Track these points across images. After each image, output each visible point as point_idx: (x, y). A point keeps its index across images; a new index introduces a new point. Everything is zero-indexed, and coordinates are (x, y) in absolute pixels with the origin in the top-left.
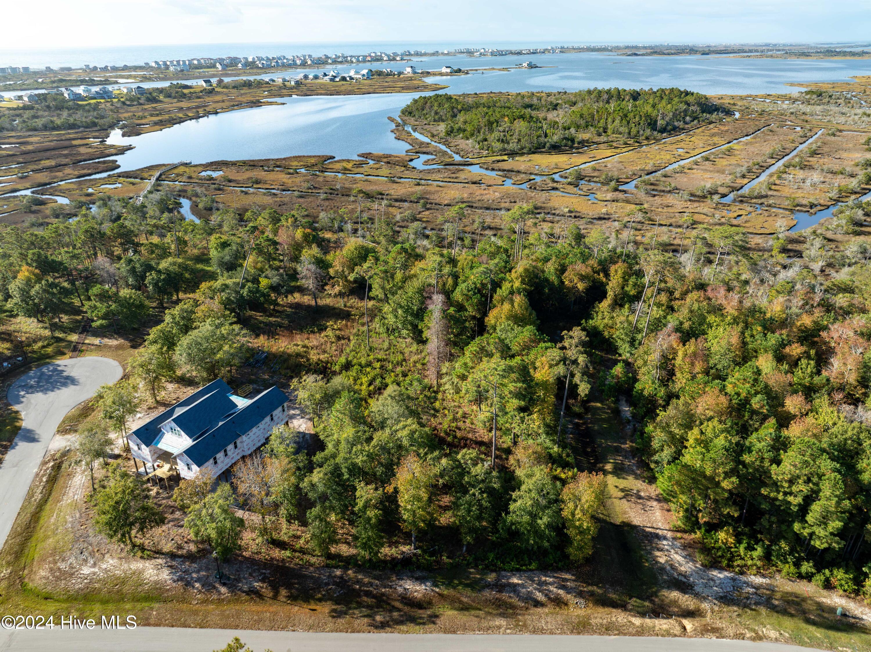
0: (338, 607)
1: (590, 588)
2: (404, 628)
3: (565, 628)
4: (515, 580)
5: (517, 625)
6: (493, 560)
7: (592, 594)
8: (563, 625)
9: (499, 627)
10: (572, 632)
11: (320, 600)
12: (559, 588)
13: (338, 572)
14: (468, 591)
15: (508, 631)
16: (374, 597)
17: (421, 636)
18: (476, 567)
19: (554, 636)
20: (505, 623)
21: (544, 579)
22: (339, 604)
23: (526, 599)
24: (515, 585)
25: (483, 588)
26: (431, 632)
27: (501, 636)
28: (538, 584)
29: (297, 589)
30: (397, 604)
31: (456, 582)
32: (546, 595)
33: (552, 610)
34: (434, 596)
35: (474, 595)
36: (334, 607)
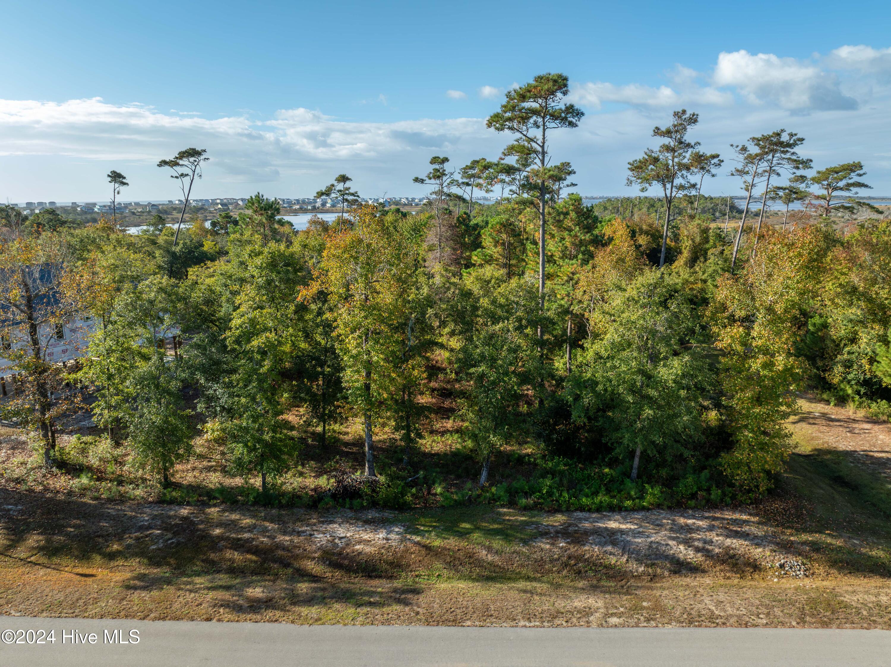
0: (155, 571)
1: (805, 537)
2: (314, 611)
3: (777, 611)
4: (613, 525)
5: (636, 609)
6: (550, 494)
7: (816, 547)
8: (767, 606)
9: (587, 612)
10: (802, 622)
11: (112, 556)
12: (727, 536)
13: (185, 511)
14: (497, 543)
15: (614, 620)
16: (256, 551)
17: (357, 630)
18: (512, 504)
19: (751, 630)
20: (600, 603)
21: (682, 521)
22: (158, 564)
23: (647, 556)
24: (613, 532)
25: (534, 537)
26: (387, 622)
27: (593, 632)
28: (671, 530)
29: (68, 535)
30: (311, 566)
31: (466, 526)
32: (698, 550)
33: (722, 582)
34: (407, 550)
35: (508, 549)
36: (143, 571)
